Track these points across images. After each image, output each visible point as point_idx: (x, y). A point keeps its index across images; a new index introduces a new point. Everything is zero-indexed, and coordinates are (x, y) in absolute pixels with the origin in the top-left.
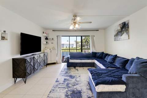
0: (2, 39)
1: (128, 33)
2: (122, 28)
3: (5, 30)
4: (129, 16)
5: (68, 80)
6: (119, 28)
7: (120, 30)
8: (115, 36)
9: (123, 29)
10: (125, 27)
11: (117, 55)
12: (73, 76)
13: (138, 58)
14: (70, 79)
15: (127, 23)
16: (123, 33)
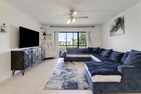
0: (1, 32)
1: (123, 28)
2: (117, 24)
3: (4, 23)
4: (124, 11)
5: (65, 73)
6: (115, 24)
7: (116, 26)
8: (110, 32)
9: (119, 25)
10: (120, 22)
11: (112, 50)
12: (69, 70)
13: (133, 51)
14: (67, 72)
15: (122, 18)
16: (119, 29)
